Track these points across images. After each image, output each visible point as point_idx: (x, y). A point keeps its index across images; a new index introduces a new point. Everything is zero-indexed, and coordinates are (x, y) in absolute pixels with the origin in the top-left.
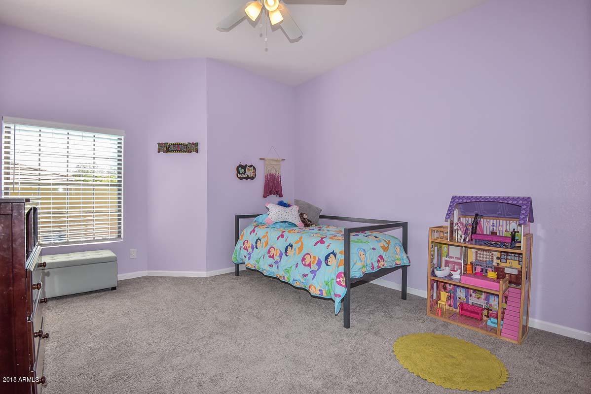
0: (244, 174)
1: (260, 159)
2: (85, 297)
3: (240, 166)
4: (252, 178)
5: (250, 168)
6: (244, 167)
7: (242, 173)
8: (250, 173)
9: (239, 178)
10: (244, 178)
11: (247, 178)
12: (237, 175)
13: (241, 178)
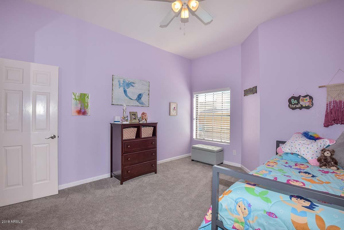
0: (297, 104)
1: (320, 87)
2: (203, 164)
3: (293, 97)
4: (308, 108)
5: (305, 99)
6: (298, 99)
7: (295, 104)
8: (305, 102)
9: (291, 108)
10: (297, 108)
11: (301, 108)
12: (289, 106)
13: (293, 109)
